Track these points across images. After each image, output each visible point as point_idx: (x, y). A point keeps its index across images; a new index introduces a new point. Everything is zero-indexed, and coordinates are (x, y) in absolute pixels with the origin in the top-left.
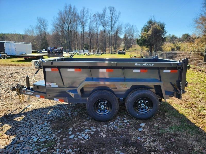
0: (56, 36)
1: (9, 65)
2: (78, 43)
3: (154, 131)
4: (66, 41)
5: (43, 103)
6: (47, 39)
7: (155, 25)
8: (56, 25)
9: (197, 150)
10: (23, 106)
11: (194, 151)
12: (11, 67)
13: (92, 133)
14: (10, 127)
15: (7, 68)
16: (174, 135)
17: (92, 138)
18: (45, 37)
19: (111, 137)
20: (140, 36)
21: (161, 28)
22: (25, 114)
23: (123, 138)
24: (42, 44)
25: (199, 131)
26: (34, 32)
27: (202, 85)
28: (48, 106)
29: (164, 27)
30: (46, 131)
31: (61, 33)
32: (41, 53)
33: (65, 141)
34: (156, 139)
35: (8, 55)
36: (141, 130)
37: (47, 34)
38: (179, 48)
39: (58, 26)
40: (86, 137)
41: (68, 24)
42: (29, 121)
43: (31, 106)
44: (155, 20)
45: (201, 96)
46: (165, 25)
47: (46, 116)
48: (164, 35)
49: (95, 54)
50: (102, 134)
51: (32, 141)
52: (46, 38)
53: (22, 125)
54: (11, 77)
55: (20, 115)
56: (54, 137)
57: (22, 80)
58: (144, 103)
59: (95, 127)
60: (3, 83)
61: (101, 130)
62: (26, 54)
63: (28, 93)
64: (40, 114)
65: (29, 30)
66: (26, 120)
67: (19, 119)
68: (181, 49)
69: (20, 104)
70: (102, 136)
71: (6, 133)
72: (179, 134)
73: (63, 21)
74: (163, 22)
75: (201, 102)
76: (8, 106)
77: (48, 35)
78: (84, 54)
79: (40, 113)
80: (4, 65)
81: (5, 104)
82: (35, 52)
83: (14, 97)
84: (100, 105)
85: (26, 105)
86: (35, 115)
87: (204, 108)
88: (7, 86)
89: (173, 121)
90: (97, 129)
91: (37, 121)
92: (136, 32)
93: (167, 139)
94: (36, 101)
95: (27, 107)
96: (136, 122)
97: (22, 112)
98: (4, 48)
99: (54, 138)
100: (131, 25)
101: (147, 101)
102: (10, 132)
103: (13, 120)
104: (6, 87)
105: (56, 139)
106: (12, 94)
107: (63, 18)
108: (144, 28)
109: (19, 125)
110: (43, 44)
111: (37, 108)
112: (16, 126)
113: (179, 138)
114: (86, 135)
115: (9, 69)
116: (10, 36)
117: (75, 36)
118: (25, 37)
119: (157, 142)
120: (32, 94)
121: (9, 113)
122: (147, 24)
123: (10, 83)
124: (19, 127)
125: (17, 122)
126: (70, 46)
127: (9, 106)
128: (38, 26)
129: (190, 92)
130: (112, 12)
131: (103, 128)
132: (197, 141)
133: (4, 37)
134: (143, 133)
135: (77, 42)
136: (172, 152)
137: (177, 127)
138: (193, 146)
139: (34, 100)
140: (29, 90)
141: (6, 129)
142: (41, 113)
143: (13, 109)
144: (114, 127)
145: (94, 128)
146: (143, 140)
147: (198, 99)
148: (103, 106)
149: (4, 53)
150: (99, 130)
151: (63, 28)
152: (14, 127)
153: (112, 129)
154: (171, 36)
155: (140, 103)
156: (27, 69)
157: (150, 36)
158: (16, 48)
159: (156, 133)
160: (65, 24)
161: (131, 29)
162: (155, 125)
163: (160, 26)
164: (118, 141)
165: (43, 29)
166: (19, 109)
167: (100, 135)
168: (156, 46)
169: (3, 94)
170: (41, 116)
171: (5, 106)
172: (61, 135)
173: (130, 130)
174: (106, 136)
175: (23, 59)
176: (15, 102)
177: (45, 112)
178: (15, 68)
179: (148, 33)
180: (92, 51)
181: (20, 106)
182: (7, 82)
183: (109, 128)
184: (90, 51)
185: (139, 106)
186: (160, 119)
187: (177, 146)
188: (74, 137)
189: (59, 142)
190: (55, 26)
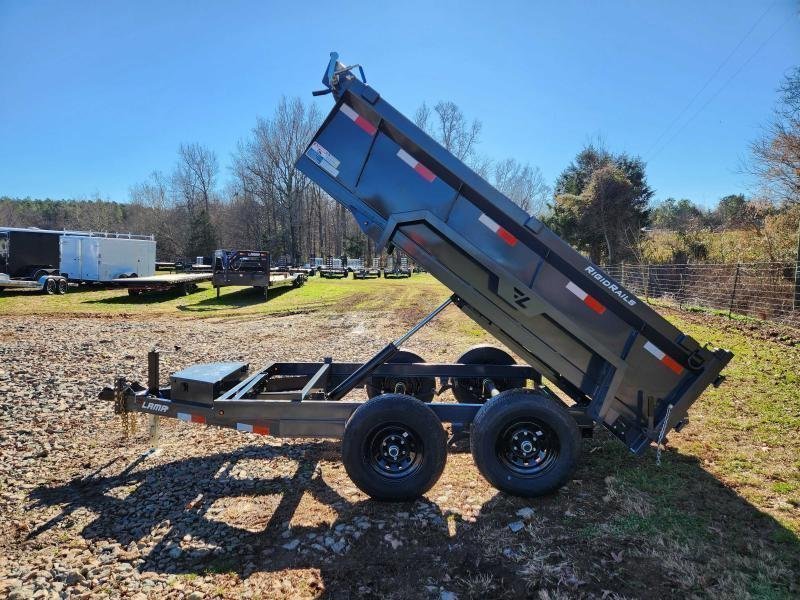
0: (243, 209)
1: (77, 316)
2: (323, 232)
3: (560, 532)
4: (279, 228)
5: (199, 442)
6: (213, 218)
7: (605, 169)
8: (247, 172)
9: (687, 586)
10: (132, 451)
11: (679, 590)
12: (82, 324)
13: (357, 534)
14: (93, 517)
15: (71, 328)
16: (625, 544)
17: (354, 550)
18: (203, 213)
19: (416, 548)
20: (550, 207)
21: (629, 178)
22: (140, 476)
23: (455, 552)
24: (193, 239)
25: (709, 533)
26: (167, 195)
27: (759, 386)
28: (215, 451)
29: (640, 176)
30: (208, 530)
31: (264, 200)
32: (189, 272)
33: (270, 556)
34: (563, 555)
35: (69, 281)
36: (517, 527)
37: (211, 200)
38: (701, 251)
39: (253, 175)
40: (337, 548)
41: (288, 167)
42: (153, 498)
43: (158, 452)
44: (606, 150)
45: (744, 422)
46: (645, 165)
47: (209, 483)
48: (643, 203)
49: (386, 274)
50: (388, 537)
51: (167, 557)
52: (209, 218)
53: (132, 510)
54: (87, 358)
55: (123, 479)
56: (233, 546)
57: (124, 367)
58: (529, 437)
59: (367, 518)
60: (61, 379)
61: (388, 527)
62: (135, 275)
63: (151, 406)
64: (190, 477)
65: (147, 190)
66: (144, 497)
67: (123, 493)
68: (711, 255)
69: (121, 446)
70: (390, 545)
71: (84, 534)
72: (641, 542)
73: (271, 155)
74: (636, 156)
75: (741, 442)
76: (81, 453)
77: (217, 206)
78: (346, 275)
79: (190, 473)
80: (60, 315)
81: (71, 447)
82: (168, 270)
83: (102, 425)
84: (385, 444)
85: (143, 449)
86: (172, 481)
87: (744, 461)
88: (75, 388)
89: (630, 502)
90: (373, 524)
91: (181, 497)
92: (540, 190)
93: (601, 555)
94: (173, 436)
95: (146, 455)
96: (504, 506)
97: (131, 473)
98: (58, 253)
99: (236, 549)
100: (519, 166)
101: (539, 433)
102: (95, 529)
103: (102, 495)
104: (71, 391)
105: (241, 552)
106: (92, 415)
107: (273, 147)
108: (566, 177)
109: (124, 511)
110: (197, 238)
111: (178, 458)
112: (110, 512)
113: (638, 553)
114: (337, 540)
115: (77, 329)
116: (78, 211)
117: (312, 209)
118: (131, 214)
119: (566, 563)
120: (165, 408)
121: (87, 473)
122: (576, 165)
123: (84, 379)
124: (123, 516)
125: (114, 502)
126: (294, 245)
127: (86, 452)
128: (181, 174)
129: (711, 409)
130: (448, 124)
131: (394, 521)
132: (695, 560)
133: (57, 214)
134: (524, 536)
135: (320, 232)
136: (607, 592)
137: (641, 518)
138: (678, 575)
139: (168, 435)
140: (155, 398)
141: (80, 522)
142: (194, 474)
143: (100, 463)
144: (429, 519)
145: (364, 521)
146: (519, 558)
147: (730, 434)
148: (397, 449)
149: (56, 273)
150: (380, 527)
151: (269, 180)
152: (105, 515)
153: (425, 523)
154: (676, 204)
155: (516, 438)
156: (140, 329)
157: (590, 209)
158: (100, 256)
159: (566, 538)
160: (278, 166)
161: (519, 181)
162: (568, 513)
163: (627, 170)
164: (439, 559)
165: (198, 183)
166: (119, 462)
167: (383, 540)
168: (614, 244)
169: (62, 414)
170: (191, 484)
171: (73, 451)
172: (259, 541)
173: (483, 528)
174: (401, 544)
175: (125, 293)
176: (103, 439)
177: (206, 472)
178: (97, 325)
179: (580, 197)
180: (375, 261)
181: (122, 451)
182: (75, 373)
183: (413, 521)
184: (369, 264)
185: (515, 448)
186: (586, 497)
187: (626, 576)
188: (298, 547)
189: (251, 561)
190: (242, 176)
